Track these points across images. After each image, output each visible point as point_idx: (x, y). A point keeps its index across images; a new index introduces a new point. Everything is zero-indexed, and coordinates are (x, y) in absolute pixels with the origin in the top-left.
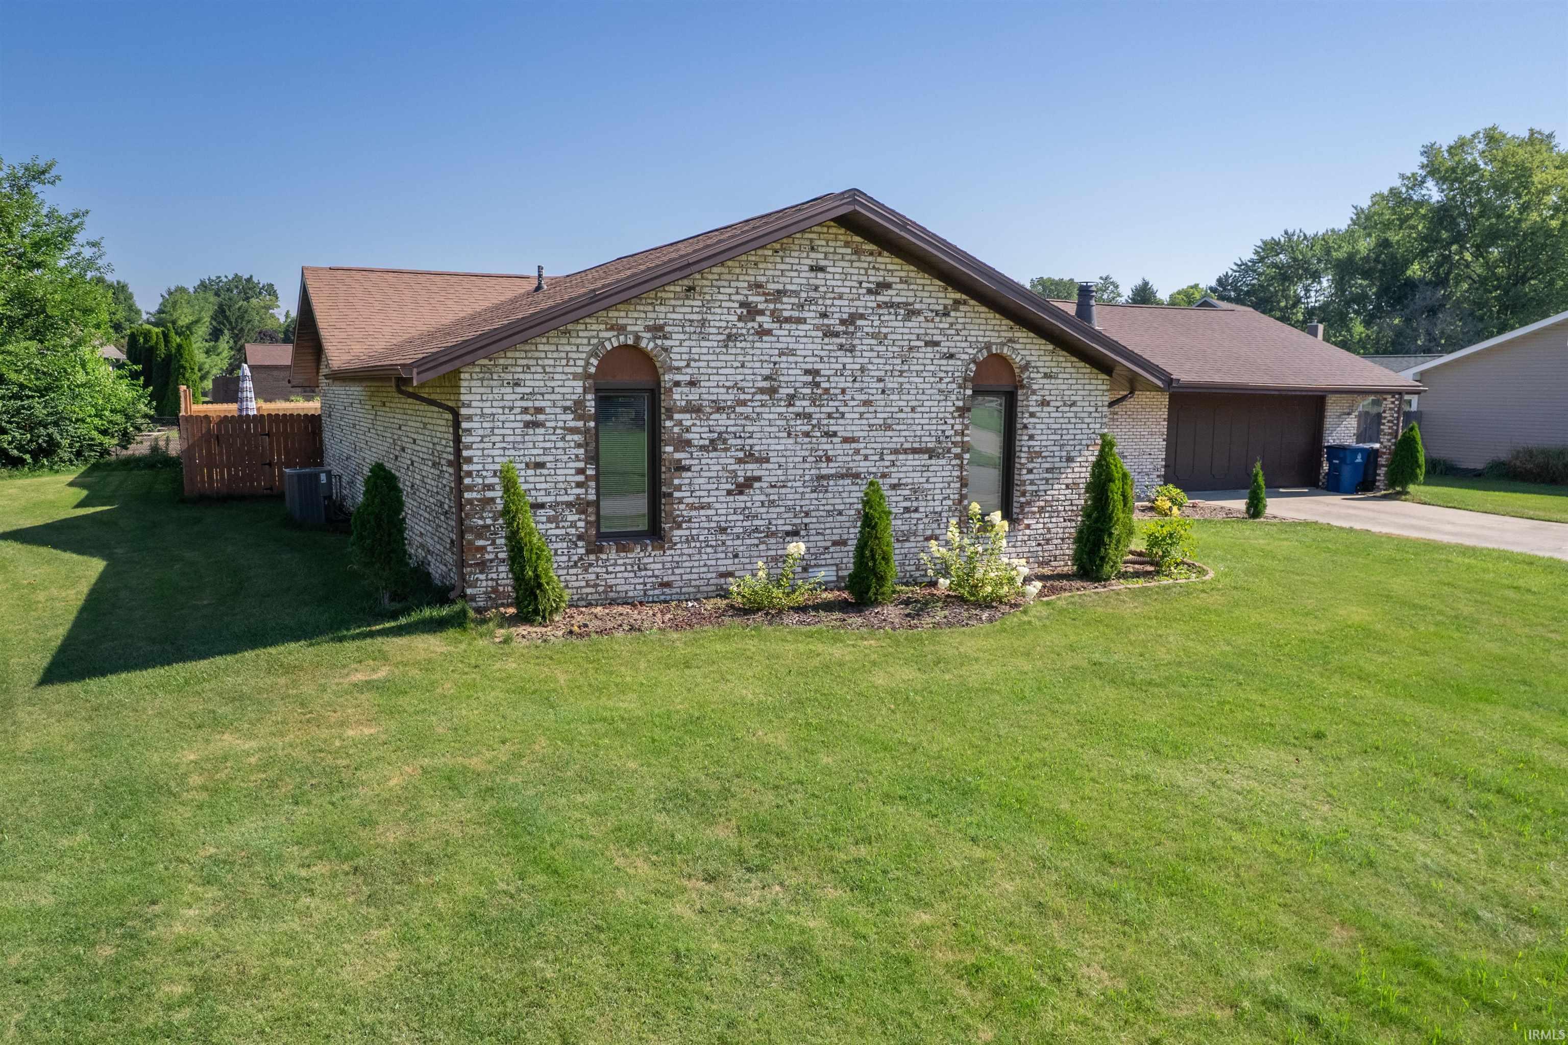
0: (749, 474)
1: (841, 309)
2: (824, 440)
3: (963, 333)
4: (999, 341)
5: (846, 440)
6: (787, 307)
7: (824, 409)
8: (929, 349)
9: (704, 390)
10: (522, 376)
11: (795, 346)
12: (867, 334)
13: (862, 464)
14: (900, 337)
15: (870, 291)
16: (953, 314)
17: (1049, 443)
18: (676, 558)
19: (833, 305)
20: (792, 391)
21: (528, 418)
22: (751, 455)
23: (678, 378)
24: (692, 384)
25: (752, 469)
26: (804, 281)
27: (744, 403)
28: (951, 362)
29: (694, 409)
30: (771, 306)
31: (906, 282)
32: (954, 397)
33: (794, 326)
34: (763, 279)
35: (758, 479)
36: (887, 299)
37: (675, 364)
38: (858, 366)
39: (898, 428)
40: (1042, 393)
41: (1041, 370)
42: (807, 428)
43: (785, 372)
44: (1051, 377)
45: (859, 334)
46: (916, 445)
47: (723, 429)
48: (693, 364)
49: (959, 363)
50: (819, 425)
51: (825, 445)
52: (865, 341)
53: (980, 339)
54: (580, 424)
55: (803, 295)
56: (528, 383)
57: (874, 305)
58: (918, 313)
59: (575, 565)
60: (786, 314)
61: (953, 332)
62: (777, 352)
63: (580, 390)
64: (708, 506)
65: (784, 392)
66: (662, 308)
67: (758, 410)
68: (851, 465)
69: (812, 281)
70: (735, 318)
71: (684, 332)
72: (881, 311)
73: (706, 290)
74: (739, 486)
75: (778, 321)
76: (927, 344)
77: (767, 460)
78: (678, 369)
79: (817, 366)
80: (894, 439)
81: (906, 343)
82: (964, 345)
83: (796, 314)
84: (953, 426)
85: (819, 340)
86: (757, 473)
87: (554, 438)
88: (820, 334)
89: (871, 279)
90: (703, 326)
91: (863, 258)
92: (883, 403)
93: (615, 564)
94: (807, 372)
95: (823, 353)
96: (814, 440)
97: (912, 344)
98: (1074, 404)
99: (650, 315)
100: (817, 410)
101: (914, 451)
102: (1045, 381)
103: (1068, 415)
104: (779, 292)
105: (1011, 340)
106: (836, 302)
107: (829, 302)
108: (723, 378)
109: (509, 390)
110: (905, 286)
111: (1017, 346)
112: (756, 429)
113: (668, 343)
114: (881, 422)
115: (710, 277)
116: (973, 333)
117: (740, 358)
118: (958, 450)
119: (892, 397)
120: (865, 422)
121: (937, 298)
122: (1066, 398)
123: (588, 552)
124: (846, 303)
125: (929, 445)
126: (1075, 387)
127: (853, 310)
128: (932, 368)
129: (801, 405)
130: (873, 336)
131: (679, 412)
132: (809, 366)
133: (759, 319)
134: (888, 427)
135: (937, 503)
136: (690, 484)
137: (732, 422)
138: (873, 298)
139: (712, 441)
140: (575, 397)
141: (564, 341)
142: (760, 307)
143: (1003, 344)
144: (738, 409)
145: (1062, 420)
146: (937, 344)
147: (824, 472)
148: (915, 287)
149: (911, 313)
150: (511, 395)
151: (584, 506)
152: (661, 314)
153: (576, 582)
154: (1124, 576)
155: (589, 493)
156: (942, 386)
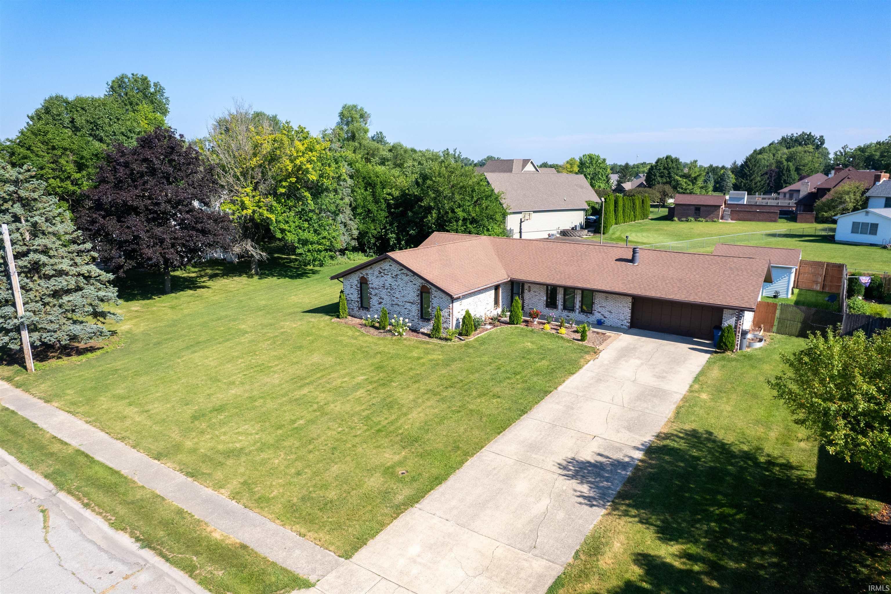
1: (395, 273)
2: (393, 297)
3: (416, 281)
4: (424, 284)
5: (396, 298)
6: (386, 272)
7: (392, 292)
9: (374, 285)
10: (350, 279)
11: (387, 279)
12: (399, 278)
13: (399, 303)
14: (405, 280)
17: (436, 306)
18: (371, 314)
21: (351, 286)
22: (381, 298)
23: (370, 283)
24: (372, 284)
25: (381, 300)
26: (387, 268)
28: (415, 286)
29: (373, 288)
30: (383, 272)
32: (416, 293)
33: (387, 276)
34: (382, 267)
35: (382, 302)
36: (402, 272)
37: (370, 280)
38: (398, 284)
39: (405, 297)
40: (434, 295)
43: (386, 284)
44: (436, 291)
46: (409, 301)
47: (377, 292)
48: (372, 281)
49: (417, 286)
50: (391, 294)
53: (420, 283)
54: (357, 288)
55: (388, 270)
56: (351, 281)
59: (357, 311)
61: (414, 280)
62: (384, 280)
64: (375, 306)
65: (386, 287)
67: (382, 290)
68: (397, 303)
70: (378, 273)
71: (371, 275)
72: (401, 275)
73: (374, 269)
74: (379, 303)
75: (384, 274)
76: (410, 282)
77: (384, 299)
80: (405, 299)
82: (416, 283)
84: (416, 299)
85: (391, 279)
87: (354, 290)
88: (391, 277)
90: (373, 274)
92: (402, 292)
93: (362, 312)
95: (392, 281)
96: (391, 297)
97: (407, 281)
98: (442, 298)
102: (434, 293)
103: (441, 300)
104: (384, 269)
105: (426, 284)
107: (392, 272)
108: (376, 284)
112: (382, 293)
113: (368, 277)
114: (402, 296)
115: (374, 266)
116: (418, 282)
117: (379, 280)
118: (418, 304)
119: (404, 291)
120: (399, 295)
122: (440, 297)
123: (359, 309)
125: (412, 302)
128: (411, 286)
129: (389, 290)
131: (370, 288)
132: (390, 283)
133: (381, 274)
135: (413, 314)
136: (372, 301)
139: (375, 294)
140: (356, 284)
141: (355, 275)
144: (379, 289)
145: (439, 301)
146: (412, 282)
147: (393, 303)
149: (407, 275)
150: (349, 282)
151: (358, 302)
152: (367, 272)
153: (357, 314)
154: (441, 339)
155: (359, 300)
156: (414, 290)
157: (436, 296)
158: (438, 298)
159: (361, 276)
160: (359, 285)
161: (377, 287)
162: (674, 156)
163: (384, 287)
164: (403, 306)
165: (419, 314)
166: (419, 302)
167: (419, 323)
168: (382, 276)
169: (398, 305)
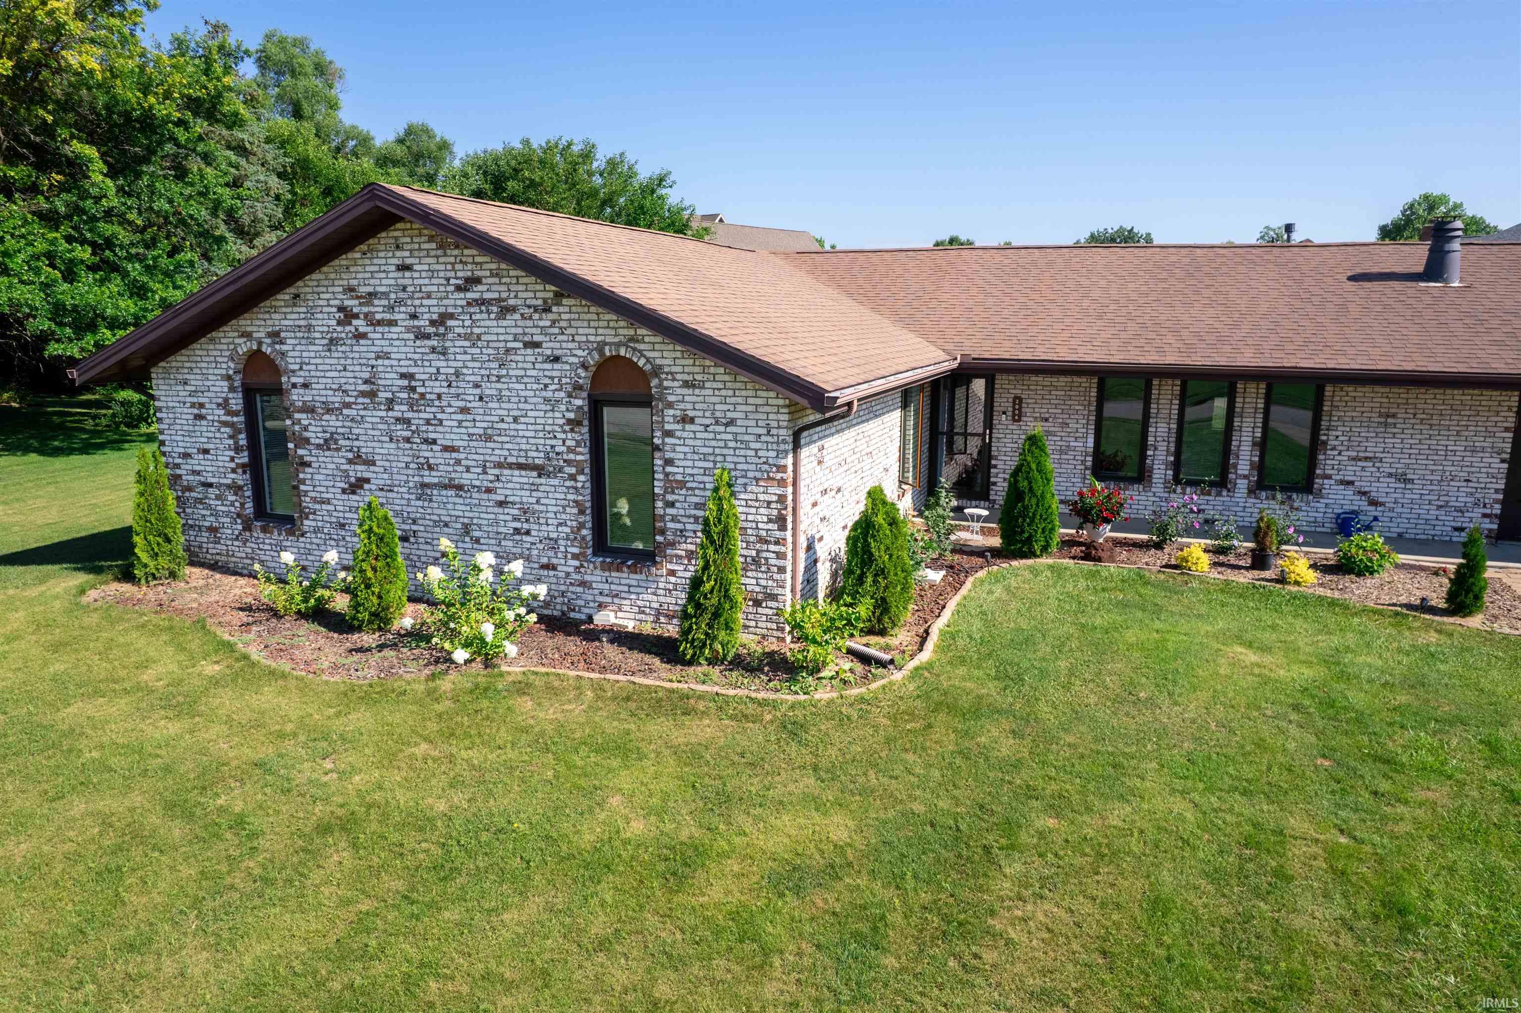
0: (359, 475)
1: (430, 309)
2: (424, 447)
3: (569, 331)
4: (616, 340)
5: (446, 449)
6: (378, 309)
7: (422, 415)
8: (529, 351)
9: (315, 392)
10: (187, 376)
11: (389, 349)
12: (459, 335)
13: (465, 475)
14: (495, 338)
15: (459, 288)
16: (554, 309)
17: (695, 471)
18: (308, 546)
19: (422, 305)
20: (389, 395)
21: (196, 411)
22: (359, 457)
23: (294, 380)
24: (305, 386)
25: (361, 470)
26: (392, 282)
27: (348, 405)
28: (556, 366)
29: (309, 410)
30: (365, 309)
31: (497, 275)
32: (563, 408)
33: (387, 329)
34: (354, 282)
35: (367, 481)
36: (476, 296)
37: (292, 367)
38: (452, 371)
39: (500, 439)
40: (682, 406)
41: (678, 377)
42: (408, 434)
43: (382, 375)
44: (694, 386)
45: (450, 336)
46: (522, 460)
47: (334, 430)
48: (304, 367)
49: (568, 367)
50: (417, 432)
51: (425, 452)
52: (458, 343)
53: (592, 338)
54: (229, 418)
55: (393, 296)
56: (193, 383)
57: (464, 303)
58: (513, 309)
59: (237, 539)
60: (378, 317)
61: (556, 331)
62: (373, 355)
63: (226, 389)
64: (328, 502)
65: (383, 395)
66: (276, 316)
67: (362, 413)
68: (453, 475)
69: (400, 281)
70: (334, 322)
71: (296, 338)
72: (472, 310)
73: (309, 297)
74: (351, 485)
75: (372, 324)
76: (526, 345)
77: (373, 463)
78: (293, 371)
79: (412, 370)
80: (497, 452)
81: (502, 344)
82: (571, 345)
83: (387, 316)
84: (564, 441)
85: (411, 343)
86: (366, 475)
87: (213, 429)
88: (412, 336)
89: (460, 274)
90: (309, 331)
91: (449, 252)
92: (481, 411)
93: (264, 543)
94: (403, 376)
95: (416, 356)
96: (415, 446)
97: (510, 345)
98: (732, 422)
99: (269, 322)
100: (416, 415)
101: (520, 467)
102: (685, 391)
103: (724, 436)
104: (370, 294)
105: (632, 339)
106: (425, 302)
107: (417, 302)
108: (329, 381)
109: (180, 388)
110: (496, 280)
111: (641, 347)
112: (362, 431)
113: (284, 348)
114: (481, 432)
115: (310, 283)
116: (581, 331)
117: (342, 361)
118: (573, 470)
119: (490, 405)
120: (463, 430)
121: (535, 292)
122: (718, 414)
123: (244, 529)
124: (435, 302)
125: (537, 461)
126: (733, 400)
127: (443, 310)
128: (534, 373)
129: (400, 410)
130: (467, 337)
131: (299, 412)
132: (404, 370)
133: (355, 322)
134: (489, 438)
135: (550, 528)
136: (312, 479)
137: (340, 424)
138: (462, 295)
139: (326, 440)
140: (224, 395)
141: (211, 347)
142: (355, 310)
143: (619, 345)
144: (345, 411)
145: (714, 443)
146: (538, 345)
147: (427, 480)
148: (507, 280)
149: (506, 311)
150: (183, 392)
151: (237, 489)
152: (276, 321)
153: (239, 552)
154: (742, 665)
155: (242, 479)
156: (549, 394)
157: (691, 414)
158: (708, 422)
159: (244, 347)
160: (237, 402)
161: (336, 399)
163: (372, 394)
164: (489, 491)
165: (581, 526)
166: (579, 458)
167: (588, 578)
168: (360, 336)
169: (460, 488)
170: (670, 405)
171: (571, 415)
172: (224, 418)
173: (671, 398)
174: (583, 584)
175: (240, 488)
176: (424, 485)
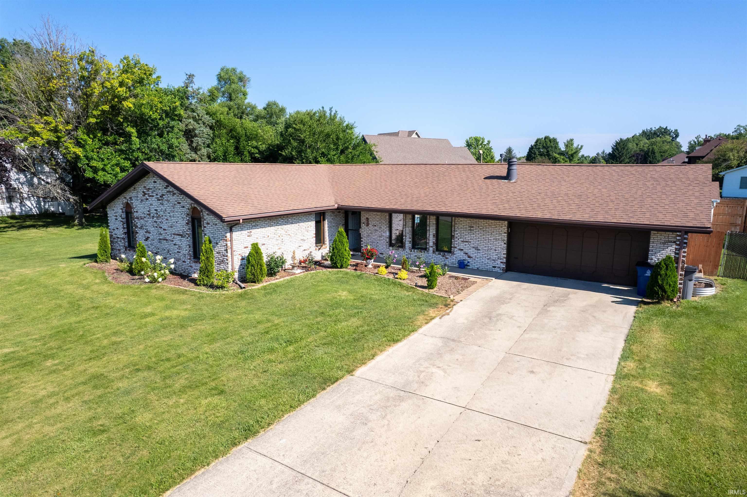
1: (160, 193)
3: (186, 200)
5: (164, 230)
7: (159, 221)
8: (179, 205)
9: (138, 214)
10: (114, 208)
11: (152, 203)
13: (168, 237)
14: (172, 201)
15: (165, 188)
21: (116, 218)
22: (147, 231)
23: (134, 210)
24: (137, 212)
27: (145, 217)
28: (184, 209)
30: (148, 192)
32: (186, 220)
33: (152, 198)
34: (145, 185)
36: (168, 190)
37: (134, 207)
38: (164, 209)
39: (174, 227)
40: (207, 220)
42: (156, 225)
43: (151, 210)
46: (178, 233)
47: (142, 224)
48: (136, 207)
49: (186, 210)
50: (158, 225)
51: (160, 230)
53: (190, 202)
56: (115, 210)
59: (124, 252)
60: (150, 194)
61: (183, 200)
62: (149, 204)
63: (122, 212)
65: (152, 215)
66: (131, 193)
67: (148, 219)
68: (165, 237)
70: (142, 195)
71: (135, 199)
73: (137, 188)
74: (146, 239)
75: (149, 196)
76: (178, 203)
77: (150, 233)
79: (157, 209)
80: (173, 231)
81: (173, 203)
82: (186, 203)
83: (152, 194)
84: (186, 228)
85: (157, 202)
86: (149, 236)
87: (119, 223)
88: (156, 200)
89: (165, 184)
90: (137, 197)
92: (170, 220)
93: (129, 254)
95: (158, 205)
96: (158, 229)
97: (175, 203)
98: (217, 224)
99: (129, 195)
101: (178, 235)
102: (208, 216)
103: (215, 228)
104: (148, 188)
108: (141, 211)
109: (113, 211)
112: (148, 224)
113: (133, 202)
114: (170, 225)
116: (188, 200)
117: (144, 206)
118: (189, 236)
119: (172, 218)
120: (167, 225)
123: (126, 250)
125: (181, 233)
128: (180, 210)
129: (155, 219)
130: (167, 200)
131: (135, 219)
132: (155, 209)
133: (146, 196)
134: (172, 227)
136: (138, 237)
137: (143, 222)
139: (141, 227)
140: (121, 214)
141: (118, 201)
142: (146, 192)
143: (195, 204)
144: (144, 219)
145: (213, 230)
146: (180, 203)
147: (161, 238)
149: (174, 194)
154: (212, 286)
155: (125, 236)
156: (182, 216)
157: (209, 222)
158: (212, 224)
159: (125, 201)
160: (124, 215)
161: (143, 216)
162: (551, 137)
163: (149, 215)
164: (172, 241)
165: (190, 251)
166: (189, 233)
167: (192, 265)
168: (147, 199)
169: (167, 240)
170: (205, 220)
171: (187, 222)
172: (121, 220)
173: (205, 218)
174: (191, 266)
175: (124, 239)
176: (160, 239)
